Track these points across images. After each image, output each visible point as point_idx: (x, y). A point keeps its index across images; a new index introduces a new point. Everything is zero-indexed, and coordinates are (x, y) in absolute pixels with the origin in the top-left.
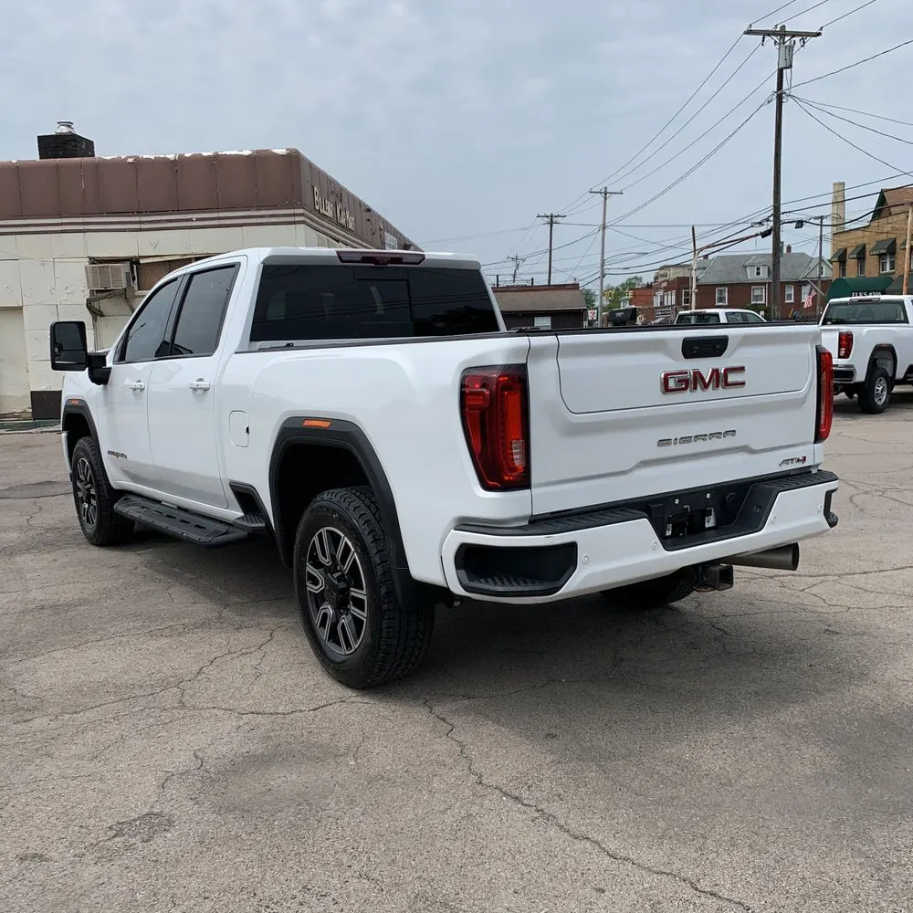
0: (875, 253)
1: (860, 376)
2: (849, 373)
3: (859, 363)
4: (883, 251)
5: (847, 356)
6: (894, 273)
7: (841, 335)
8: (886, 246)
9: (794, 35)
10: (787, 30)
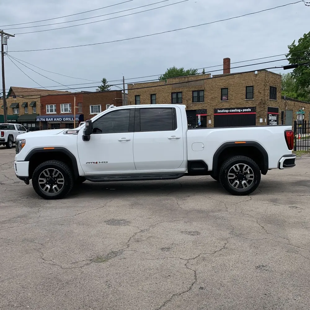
0: (12, 107)
1: (6, 141)
2: (4, 140)
3: (6, 138)
4: (15, 107)
5: (3, 136)
6: (19, 114)
7: (1, 132)
8: (16, 105)
9: (6, 34)
10: (4, 32)
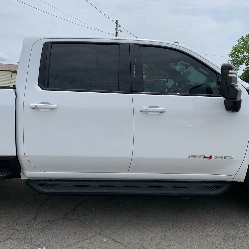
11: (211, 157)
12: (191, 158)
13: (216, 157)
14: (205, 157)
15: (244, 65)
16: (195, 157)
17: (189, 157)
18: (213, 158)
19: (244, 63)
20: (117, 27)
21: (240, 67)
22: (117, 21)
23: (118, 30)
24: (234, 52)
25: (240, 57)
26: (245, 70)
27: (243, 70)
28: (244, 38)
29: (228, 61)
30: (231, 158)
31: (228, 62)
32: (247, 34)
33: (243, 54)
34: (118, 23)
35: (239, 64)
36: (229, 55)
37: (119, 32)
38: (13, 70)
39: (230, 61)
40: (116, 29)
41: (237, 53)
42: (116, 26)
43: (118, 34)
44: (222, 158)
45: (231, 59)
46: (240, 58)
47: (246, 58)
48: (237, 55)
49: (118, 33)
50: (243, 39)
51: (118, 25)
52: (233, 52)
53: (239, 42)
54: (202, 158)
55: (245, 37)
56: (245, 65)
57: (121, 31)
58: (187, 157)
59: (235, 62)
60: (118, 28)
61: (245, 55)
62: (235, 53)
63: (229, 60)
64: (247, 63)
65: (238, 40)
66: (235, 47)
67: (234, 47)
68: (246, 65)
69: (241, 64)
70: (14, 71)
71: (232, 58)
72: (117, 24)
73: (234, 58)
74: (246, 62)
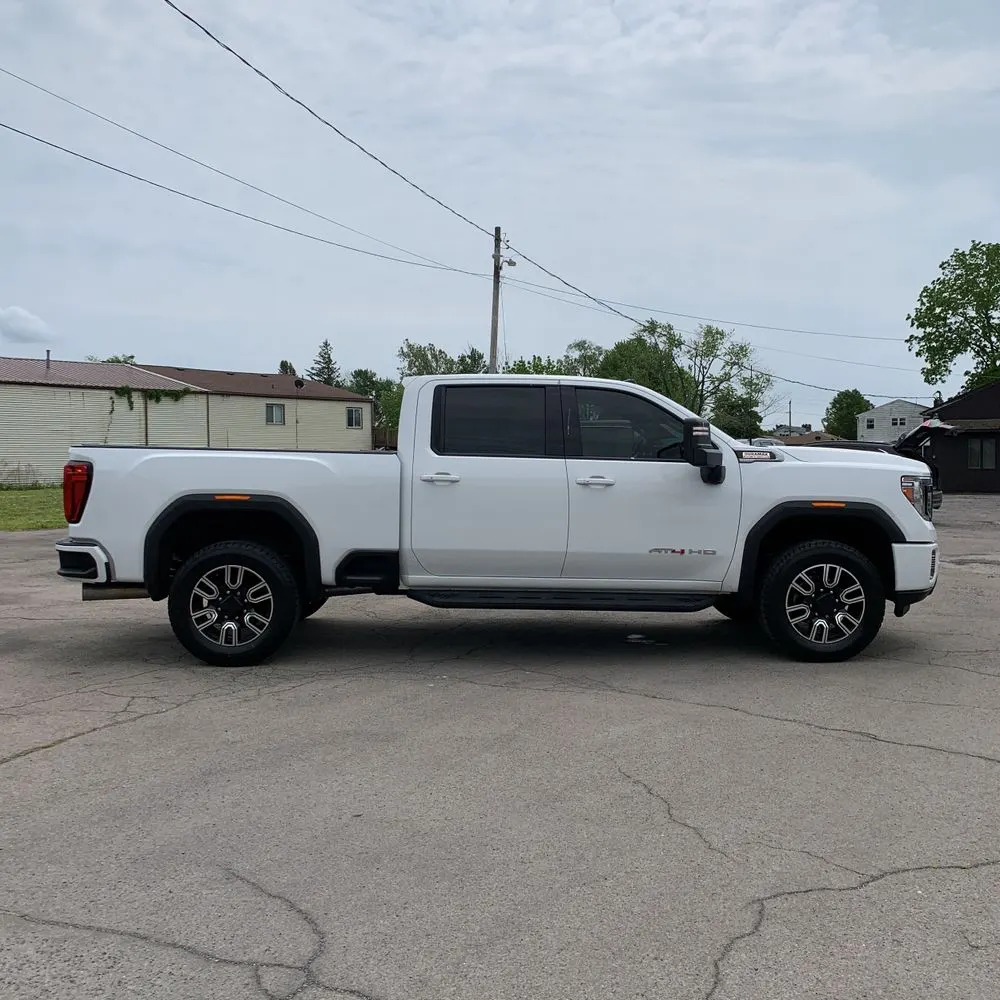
11: (683, 552)
12: (653, 553)
13: (691, 552)
14: (674, 551)
15: (970, 354)
16: (659, 550)
17: (650, 552)
18: (687, 552)
19: (969, 348)
20: (499, 251)
21: (954, 361)
22: (498, 230)
23: (501, 259)
24: (927, 309)
25: (954, 327)
26: (974, 372)
27: (967, 373)
28: (963, 254)
29: (907, 341)
30: (714, 553)
31: (909, 344)
32: (973, 241)
33: (964, 315)
34: (502, 237)
35: (950, 351)
36: (910, 320)
37: (505, 265)
38: (120, 386)
39: (914, 342)
40: (497, 257)
41: (938, 310)
42: (496, 246)
43: (501, 273)
44: (699, 552)
45: (920, 333)
46: (950, 329)
47: (976, 327)
48: (938, 317)
49: (503, 267)
50: (960, 257)
51: (502, 245)
52: (924, 308)
53: (946, 272)
54: (669, 552)
55: (967, 252)
56: (973, 353)
57: (511, 263)
58: (647, 552)
59: (934, 344)
60: (503, 252)
61: (972, 317)
62: (935, 309)
63: (912, 336)
64: (978, 346)
65: (943, 264)
66: (931, 287)
67: (926, 289)
68: (978, 353)
69: (957, 351)
70: (122, 389)
71: (921, 330)
72: (498, 240)
73: (929, 330)
74: (975, 344)
